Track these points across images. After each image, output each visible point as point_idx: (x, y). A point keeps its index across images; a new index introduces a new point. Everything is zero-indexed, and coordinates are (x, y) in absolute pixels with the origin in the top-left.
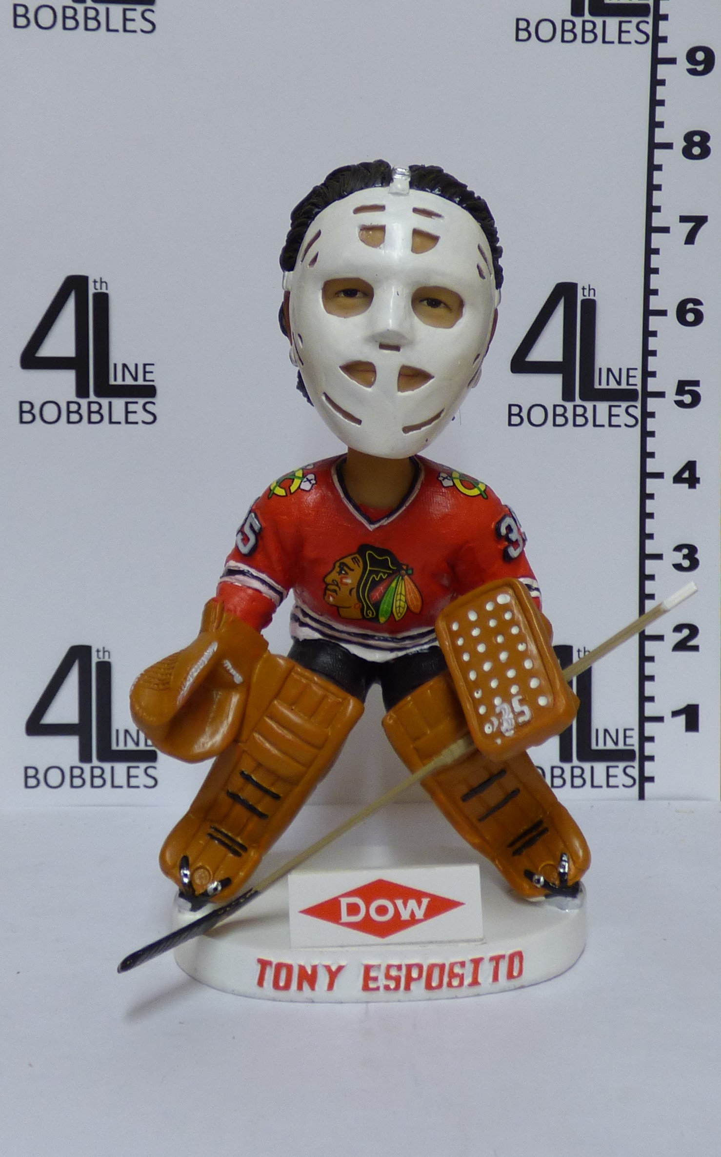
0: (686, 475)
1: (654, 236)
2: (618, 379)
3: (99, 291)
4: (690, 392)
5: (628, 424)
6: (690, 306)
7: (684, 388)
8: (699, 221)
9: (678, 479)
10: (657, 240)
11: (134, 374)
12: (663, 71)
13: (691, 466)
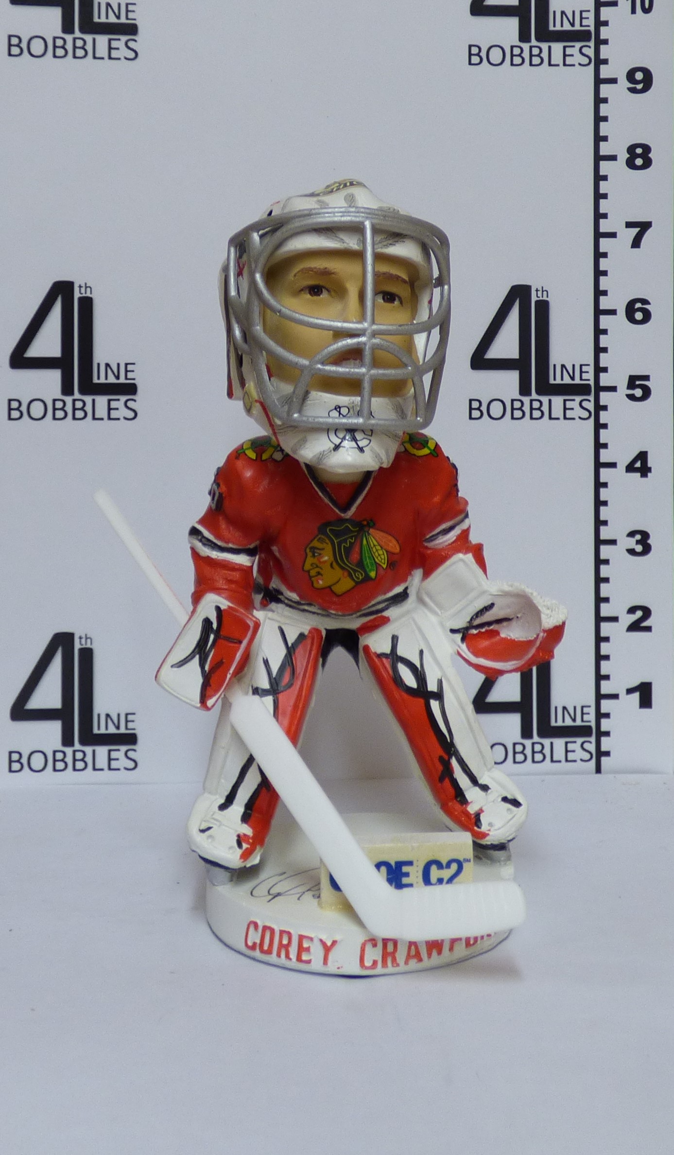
0: (638, 465)
1: (602, 241)
2: (571, 374)
3: (84, 295)
4: (640, 386)
5: (582, 416)
6: (638, 305)
7: (635, 383)
8: (645, 226)
9: (630, 468)
10: (605, 244)
11: (116, 374)
12: (605, 90)
13: (643, 456)
